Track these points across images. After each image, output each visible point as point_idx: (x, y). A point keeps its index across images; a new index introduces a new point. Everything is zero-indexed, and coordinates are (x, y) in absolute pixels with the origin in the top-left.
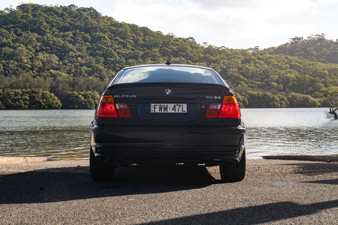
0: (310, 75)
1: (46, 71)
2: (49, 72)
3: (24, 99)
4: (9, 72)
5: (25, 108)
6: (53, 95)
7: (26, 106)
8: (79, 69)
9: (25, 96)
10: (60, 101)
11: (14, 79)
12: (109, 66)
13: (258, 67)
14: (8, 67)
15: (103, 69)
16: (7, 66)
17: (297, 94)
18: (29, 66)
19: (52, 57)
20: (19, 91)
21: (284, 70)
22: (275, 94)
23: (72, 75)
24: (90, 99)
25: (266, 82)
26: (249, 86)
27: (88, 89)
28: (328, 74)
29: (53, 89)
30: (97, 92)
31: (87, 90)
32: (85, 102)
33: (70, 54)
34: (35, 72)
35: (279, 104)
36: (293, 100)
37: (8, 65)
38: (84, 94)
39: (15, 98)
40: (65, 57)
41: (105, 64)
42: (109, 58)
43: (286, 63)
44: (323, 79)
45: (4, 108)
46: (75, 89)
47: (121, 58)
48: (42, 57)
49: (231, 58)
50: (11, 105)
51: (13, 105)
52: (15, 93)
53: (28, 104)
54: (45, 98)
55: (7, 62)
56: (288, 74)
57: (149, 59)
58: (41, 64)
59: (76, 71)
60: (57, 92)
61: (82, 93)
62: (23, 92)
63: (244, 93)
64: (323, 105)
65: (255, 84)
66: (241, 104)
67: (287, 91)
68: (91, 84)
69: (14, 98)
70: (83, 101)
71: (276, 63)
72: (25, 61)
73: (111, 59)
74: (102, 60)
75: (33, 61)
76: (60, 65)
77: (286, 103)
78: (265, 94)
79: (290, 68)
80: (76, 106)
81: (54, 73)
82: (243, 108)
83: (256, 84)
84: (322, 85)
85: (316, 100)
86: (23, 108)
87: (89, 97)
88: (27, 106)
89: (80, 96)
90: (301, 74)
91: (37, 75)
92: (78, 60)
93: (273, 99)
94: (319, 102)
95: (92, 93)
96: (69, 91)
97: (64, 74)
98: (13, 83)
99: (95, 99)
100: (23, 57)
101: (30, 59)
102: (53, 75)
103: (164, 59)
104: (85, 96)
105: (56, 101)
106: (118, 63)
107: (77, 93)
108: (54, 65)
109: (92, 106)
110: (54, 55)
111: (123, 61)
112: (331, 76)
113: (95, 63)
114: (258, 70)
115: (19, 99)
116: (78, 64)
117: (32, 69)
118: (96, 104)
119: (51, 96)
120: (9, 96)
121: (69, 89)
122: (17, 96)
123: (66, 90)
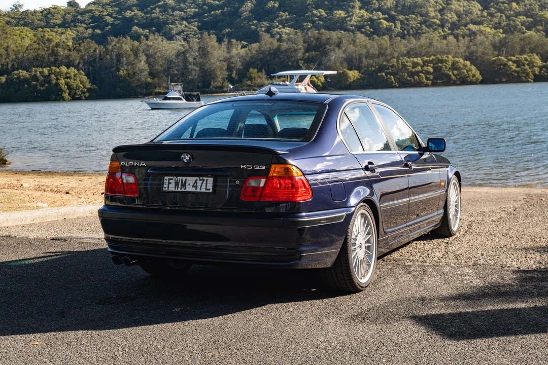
1: (463, 27)
2: (467, 28)
3: (426, 71)
4: (408, 32)
5: (427, 84)
6: (468, 63)
7: (429, 81)
8: (514, 21)
9: (427, 66)
10: (479, 72)
11: (413, 43)
14: (408, 25)
16: (407, 25)
19: (472, 6)
20: (419, 60)
23: (502, 31)
24: (527, 67)
27: (522, 52)
29: (471, 57)
30: (537, 55)
31: (521, 54)
32: (518, 72)
34: (446, 29)
37: (408, 22)
38: (516, 61)
39: (414, 70)
40: (492, 4)
45: (397, 85)
46: (503, 52)
48: (458, 7)
50: (408, 81)
51: (411, 80)
52: (414, 63)
53: (432, 78)
54: (456, 69)
55: (406, 18)
58: (455, 18)
59: (508, 25)
60: (474, 58)
61: (514, 58)
62: (424, 62)
68: (529, 44)
69: (412, 71)
70: (515, 71)
72: (432, 14)
75: (444, 14)
76: (483, 16)
80: (504, 79)
81: (474, 30)
86: (424, 85)
87: (524, 65)
88: (430, 82)
89: (510, 63)
91: (449, 34)
92: (511, 7)
95: (528, 58)
96: (493, 57)
97: (488, 30)
98: (411, 48)
99: (534, 66)
100: (430, 9)
101: (440, 11)
102: (472, 33)
104: (518, 63)
105: (473, 72)
107: (505, 59)
108: (474, 17)
109: (529, 77)
110: (475, 2)
113: (539, 9)
115: (418, 72)
116: (512, 12)
117: (442, 26)
118: (535, 75)
119: (465, 66)
120: (406, 69)
121: (493, 53)
122: (415, 68)
123: (489, 56)
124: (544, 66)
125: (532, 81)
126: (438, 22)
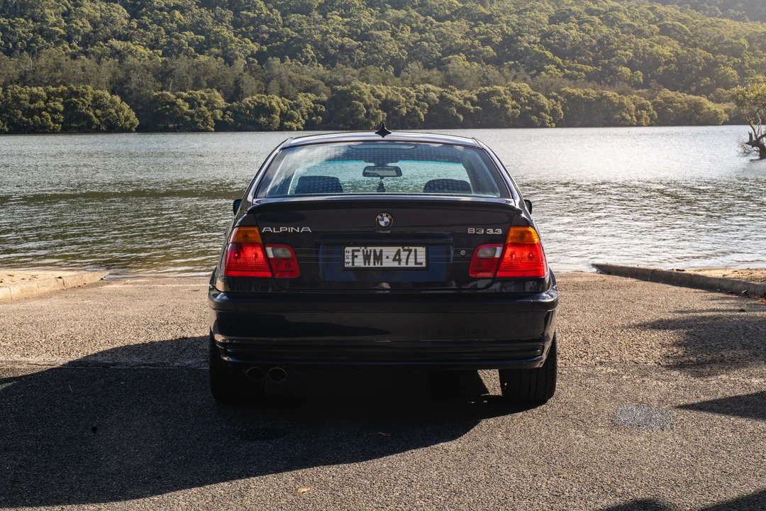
0: (706, 49)
1: (101, 43)
2: (107, 44)
3: (52, 109)
4: (15, 45)
5: (54, 129)
6: (117, 99)
7: (57, 125)
8: (177, 38)
9: (54, 101)
10: (134, 113)
11: (28, 63)
12: (244, 29)
13: (588, 32)
14: (14, 34)
15: (231, 38)
16: (11, 32)
17: (677, 94)
18: (62, 31)
19: (114, 11)
20: (39, 91)
21: (647, 37)
22: (626, 95)
23: (160, 52)
24: (204, 108)
25: (604, 66)
26: (565, 76)
27: (197, 85)
28: (747, 46)
29: (118, 87)
30: (218, 91)
31: (195, 88)
32: (192, 116)
33: (155, 4)
34: (75, 44)
35: (634, 117)
36: (665, 108)
37: (14, 29)
38: (189, 98)
39: (32, 106)
40: (144, 10)
41: (236, 24)
42: (245, 12)
43: (651, 22)
44: (736, 59)
45: (7, 130)
46: (169, 85)
47: (271, 12)
48: (92, 11)
49: (526, 10)
50: (24, 123)
51: (28, 122)
52: (32, 95)
53: (62, 120)
54: (99, 107)
55: (9, 22)
56: (656, 48)
57: (336, 14)
58: (89, 27)
59: (169, 43)
60: (127, 91)
61: (185, 94)
62: (49, 94)
63: (554, 93)
64: (736, 120)
65: (578, 70)
66: (548, 117)
67: (653, 86)
68: (205, 73)
69: (30, 107)
70: (187, 114)
71: (628, 21)
72: (53, 19)
73: (249, 13)
74: (229, 15)
75: (71, 20)
76: (131, 28)
77: (649, 116)
78: (601, 95)
79: (660, 34)
80: (171, 126)
81: (118, 48)
82: (552, 127)
83: (581, 70)
84: (732, 71)
85: (720, 108)
86: (51, 130)
87: (199, 104)
88: (59, 126)
89: (180, 101)
90: (685, 45)
91: (81, 52)
92: (173, 16)
93: (621, 106)
94: (727, 111)
95: (206, 95)
96: (155, 91)
97: (141, 49)
98: (25, 71)
99: (213, 108)
100: (47, 11)
101: (64, 15)
102: (116, 53)
103: (372, 14)
104: (191, 101)
105: (126, 113)
106: (266, 23)
107: (172, 96)
108: (118, 28)
109: (208, 124)
110: (117, 5)
111: (278, 19)
112: (753, 51)
113: (213, 23)
114: (587, 37)
115: (40, 110)
116: (175, 25)
117: (69, 39)
118: (216, 121)
119: (113, 102)
120: (19, 103)
121: (154, 85)
122: (35, 103)
123: (148, 88)
124: (228, 109)
125: (213, 129)
126: (62, 32)
